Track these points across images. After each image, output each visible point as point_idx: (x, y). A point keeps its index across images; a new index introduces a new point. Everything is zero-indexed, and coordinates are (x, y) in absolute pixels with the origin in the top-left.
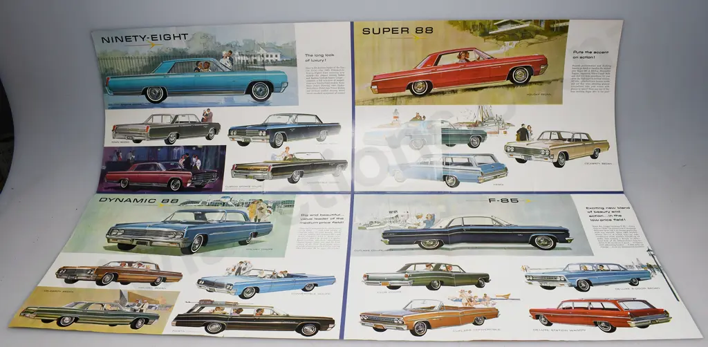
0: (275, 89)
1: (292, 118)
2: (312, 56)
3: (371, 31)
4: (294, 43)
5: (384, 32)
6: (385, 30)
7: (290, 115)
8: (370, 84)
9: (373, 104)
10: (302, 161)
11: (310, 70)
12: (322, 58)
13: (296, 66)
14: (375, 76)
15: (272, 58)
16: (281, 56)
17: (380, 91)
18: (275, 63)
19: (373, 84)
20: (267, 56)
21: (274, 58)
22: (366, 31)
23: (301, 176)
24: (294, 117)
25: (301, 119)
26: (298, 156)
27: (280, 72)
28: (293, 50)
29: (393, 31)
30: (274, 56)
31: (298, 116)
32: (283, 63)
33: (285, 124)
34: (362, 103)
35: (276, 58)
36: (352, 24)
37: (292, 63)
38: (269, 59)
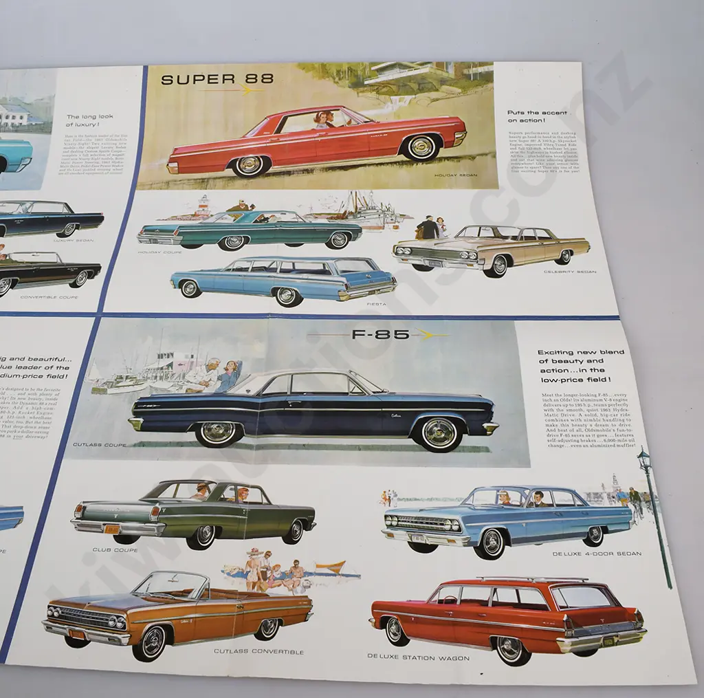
0: (9, 168)
1: (24, 207)
2: (77, 117)
3: (175, 80)
4: (52, 98)
5: (195, 80)
6: (197, 78)
7: (22, 203)
8: (166, 160)
9: (167, 189)
10: (21, 265)
11: (71, 139)
12: (94, 122)
13: (50, 132)
14: (176, 149)
15: (13, 121)
16: (30, 117)
17: (181, 171)
18: (17, 129)
19: (172, 160)
20: (7, 117)
21: (17, 121)
22: (167, 80)
23: (12, 287)
24: (28, 205)
25: (38, 208)
26: (15, 258)
27: (22, 142)
28: (49, 109)
29: (209, 79)
30: (18, 117)
31: (35, 205)
32: (29, 129)
33: (11, 215)
34: (149, 187)
35: (21, 121)
36: (146, 69)
37: (45, 128)
38: (10, 121)
